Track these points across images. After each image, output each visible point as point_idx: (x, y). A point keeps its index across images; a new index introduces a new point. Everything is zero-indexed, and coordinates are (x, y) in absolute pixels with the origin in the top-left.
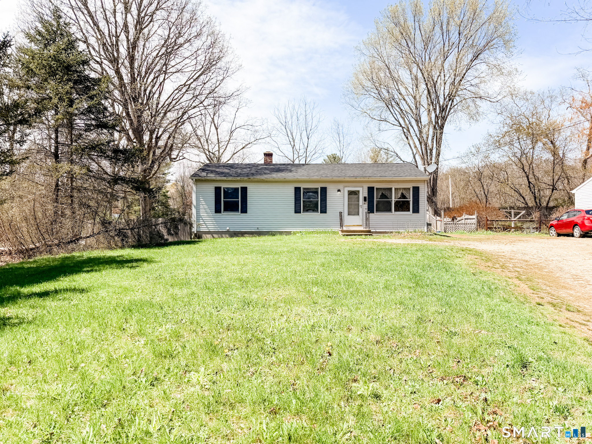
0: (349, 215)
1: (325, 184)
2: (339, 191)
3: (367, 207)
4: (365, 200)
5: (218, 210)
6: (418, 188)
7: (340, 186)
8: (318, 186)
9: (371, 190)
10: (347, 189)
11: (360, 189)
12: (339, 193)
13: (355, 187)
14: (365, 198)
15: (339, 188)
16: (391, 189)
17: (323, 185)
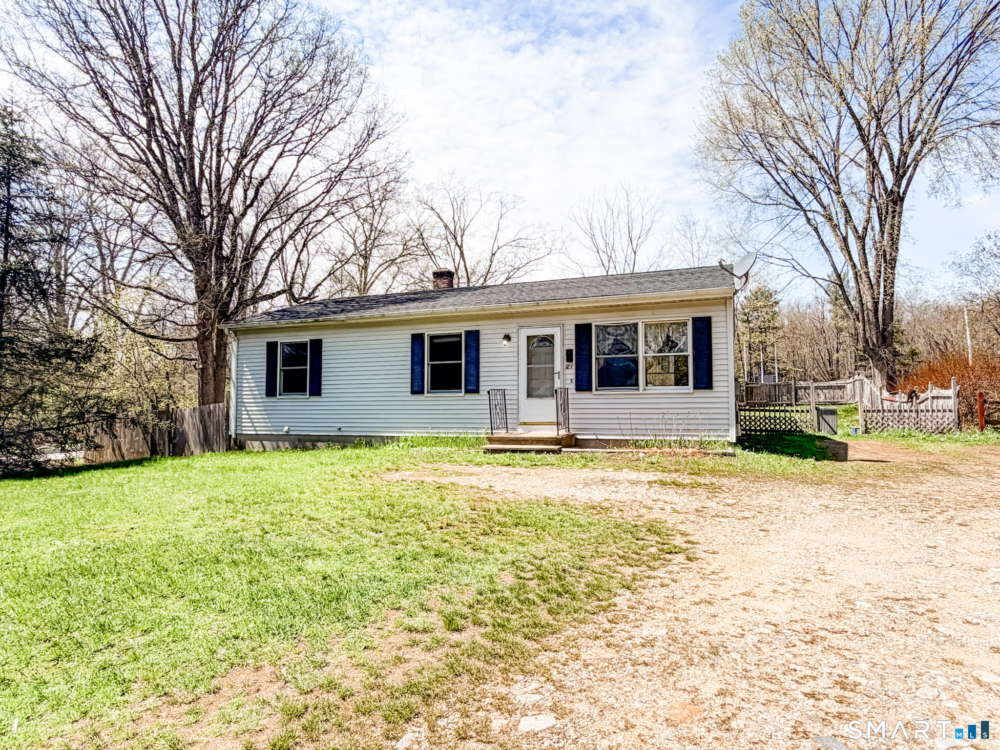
0: (529, 395)
1: (476, 323)
2: (507, 337)
3: (573, 377)
4: (569, 359)
5: (271, 391)
6: (708, 320)
7: (510, 327)
8: (460, 328)
9: (583, 332)
10: (525, 333)
11: (556, 332)
12: (505, 342)
13: (544, 326)
14: (569, 353)
15: (506, 332)
16: (635, 326)
17: (471, 326)
